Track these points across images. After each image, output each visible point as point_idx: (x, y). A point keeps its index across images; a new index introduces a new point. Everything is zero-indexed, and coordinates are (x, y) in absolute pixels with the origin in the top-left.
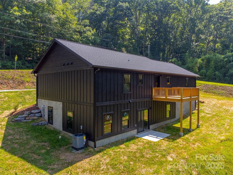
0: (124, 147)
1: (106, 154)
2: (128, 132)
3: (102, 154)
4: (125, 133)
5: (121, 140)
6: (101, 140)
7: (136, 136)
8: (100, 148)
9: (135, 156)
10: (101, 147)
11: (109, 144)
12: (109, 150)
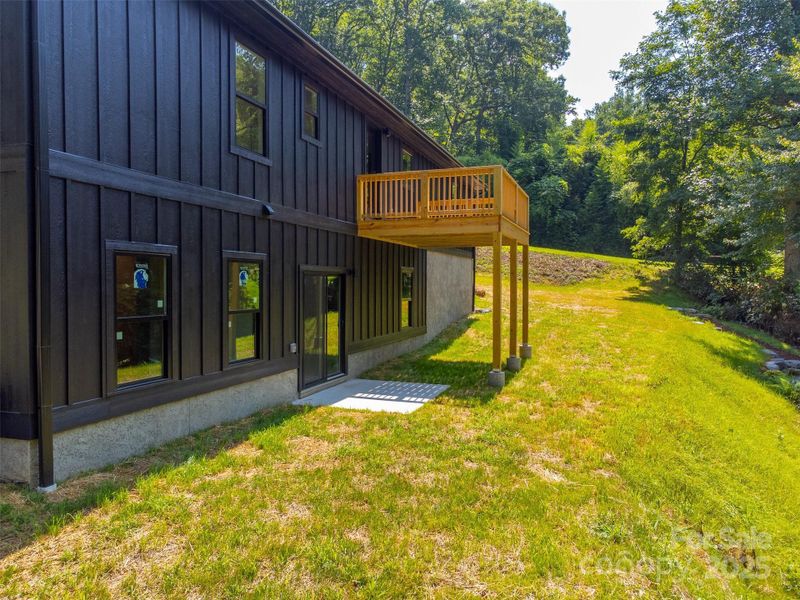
0: (257, 453)
1: (139, 510)
2: (255, 384)
3: (107, 519)
4: (243, 388)
5: (224, 424)
6: (90, 429)
7: (294, 403)
8: (88, 480)
9: (350, 491)
10: (98, 476)
11: (151, 451)
12: (163, 482)
